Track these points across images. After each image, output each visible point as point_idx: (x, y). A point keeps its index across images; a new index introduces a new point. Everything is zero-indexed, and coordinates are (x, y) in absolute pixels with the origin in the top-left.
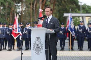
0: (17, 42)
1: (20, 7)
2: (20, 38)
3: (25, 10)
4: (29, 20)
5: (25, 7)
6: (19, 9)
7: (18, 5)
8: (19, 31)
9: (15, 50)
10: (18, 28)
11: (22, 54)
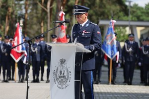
0: (19, 68)
1: (23, 7)
2: (24, 62)
3: (30, 12)
4: (38, 29)
5: (31, 7)
6: (22, 10)
7: (19, 4)
8: (23, 49)
9: (15, 82)
10: (22, 44)
11: (28, 87)
